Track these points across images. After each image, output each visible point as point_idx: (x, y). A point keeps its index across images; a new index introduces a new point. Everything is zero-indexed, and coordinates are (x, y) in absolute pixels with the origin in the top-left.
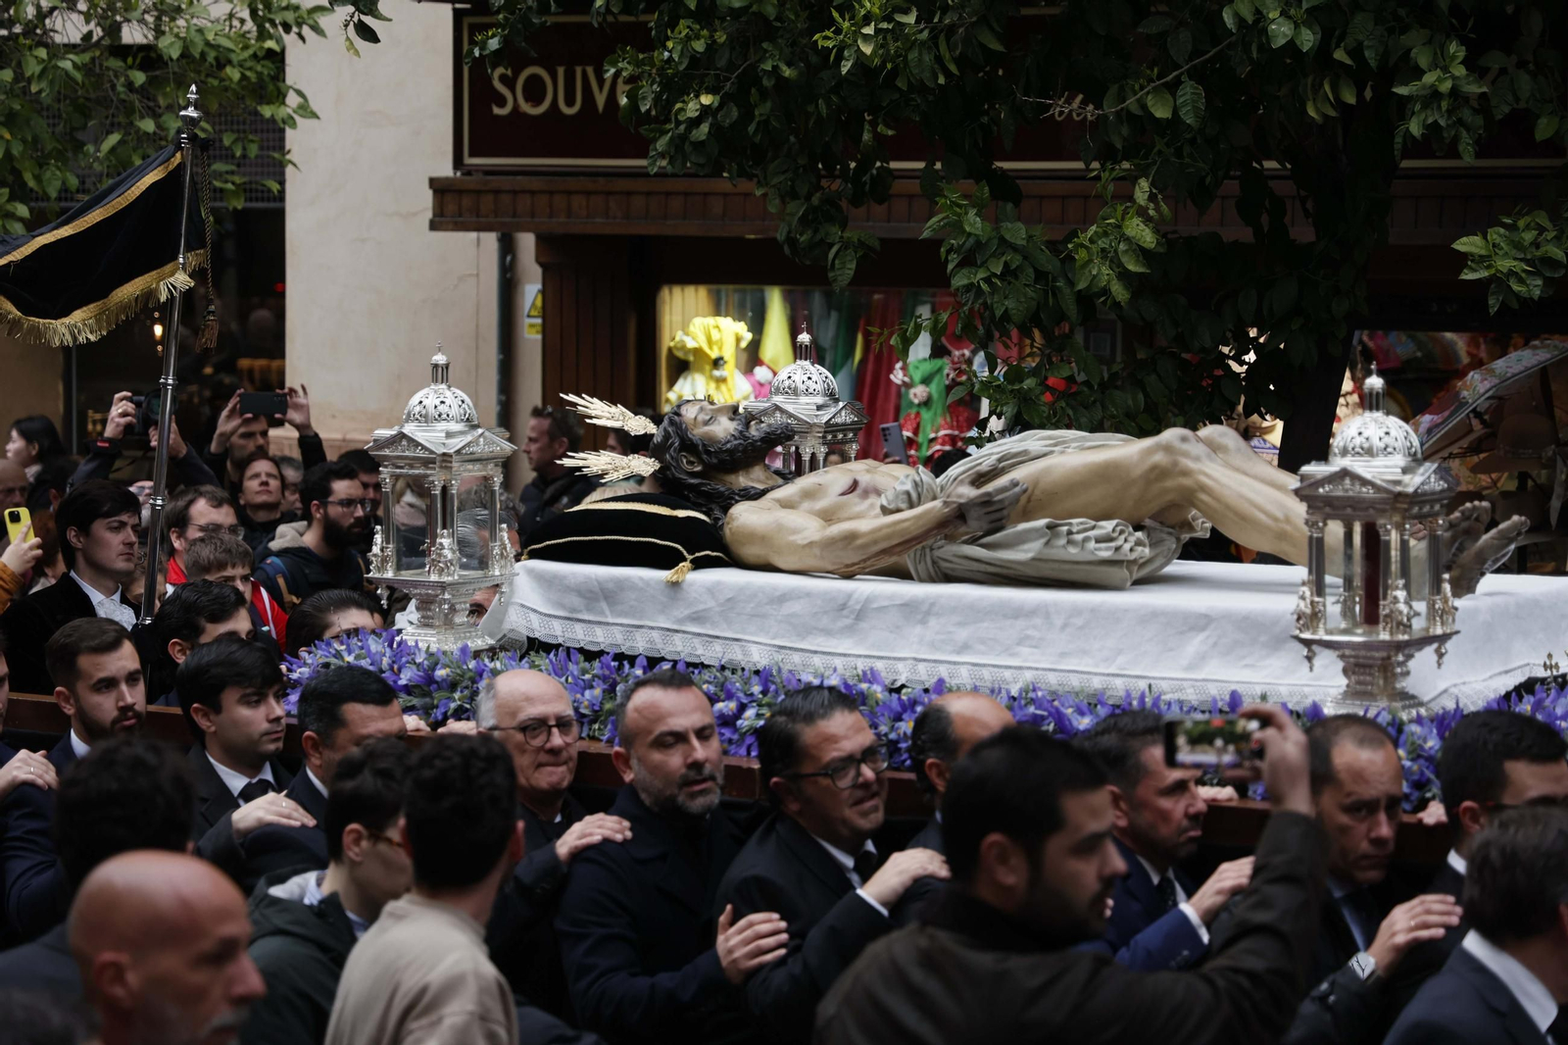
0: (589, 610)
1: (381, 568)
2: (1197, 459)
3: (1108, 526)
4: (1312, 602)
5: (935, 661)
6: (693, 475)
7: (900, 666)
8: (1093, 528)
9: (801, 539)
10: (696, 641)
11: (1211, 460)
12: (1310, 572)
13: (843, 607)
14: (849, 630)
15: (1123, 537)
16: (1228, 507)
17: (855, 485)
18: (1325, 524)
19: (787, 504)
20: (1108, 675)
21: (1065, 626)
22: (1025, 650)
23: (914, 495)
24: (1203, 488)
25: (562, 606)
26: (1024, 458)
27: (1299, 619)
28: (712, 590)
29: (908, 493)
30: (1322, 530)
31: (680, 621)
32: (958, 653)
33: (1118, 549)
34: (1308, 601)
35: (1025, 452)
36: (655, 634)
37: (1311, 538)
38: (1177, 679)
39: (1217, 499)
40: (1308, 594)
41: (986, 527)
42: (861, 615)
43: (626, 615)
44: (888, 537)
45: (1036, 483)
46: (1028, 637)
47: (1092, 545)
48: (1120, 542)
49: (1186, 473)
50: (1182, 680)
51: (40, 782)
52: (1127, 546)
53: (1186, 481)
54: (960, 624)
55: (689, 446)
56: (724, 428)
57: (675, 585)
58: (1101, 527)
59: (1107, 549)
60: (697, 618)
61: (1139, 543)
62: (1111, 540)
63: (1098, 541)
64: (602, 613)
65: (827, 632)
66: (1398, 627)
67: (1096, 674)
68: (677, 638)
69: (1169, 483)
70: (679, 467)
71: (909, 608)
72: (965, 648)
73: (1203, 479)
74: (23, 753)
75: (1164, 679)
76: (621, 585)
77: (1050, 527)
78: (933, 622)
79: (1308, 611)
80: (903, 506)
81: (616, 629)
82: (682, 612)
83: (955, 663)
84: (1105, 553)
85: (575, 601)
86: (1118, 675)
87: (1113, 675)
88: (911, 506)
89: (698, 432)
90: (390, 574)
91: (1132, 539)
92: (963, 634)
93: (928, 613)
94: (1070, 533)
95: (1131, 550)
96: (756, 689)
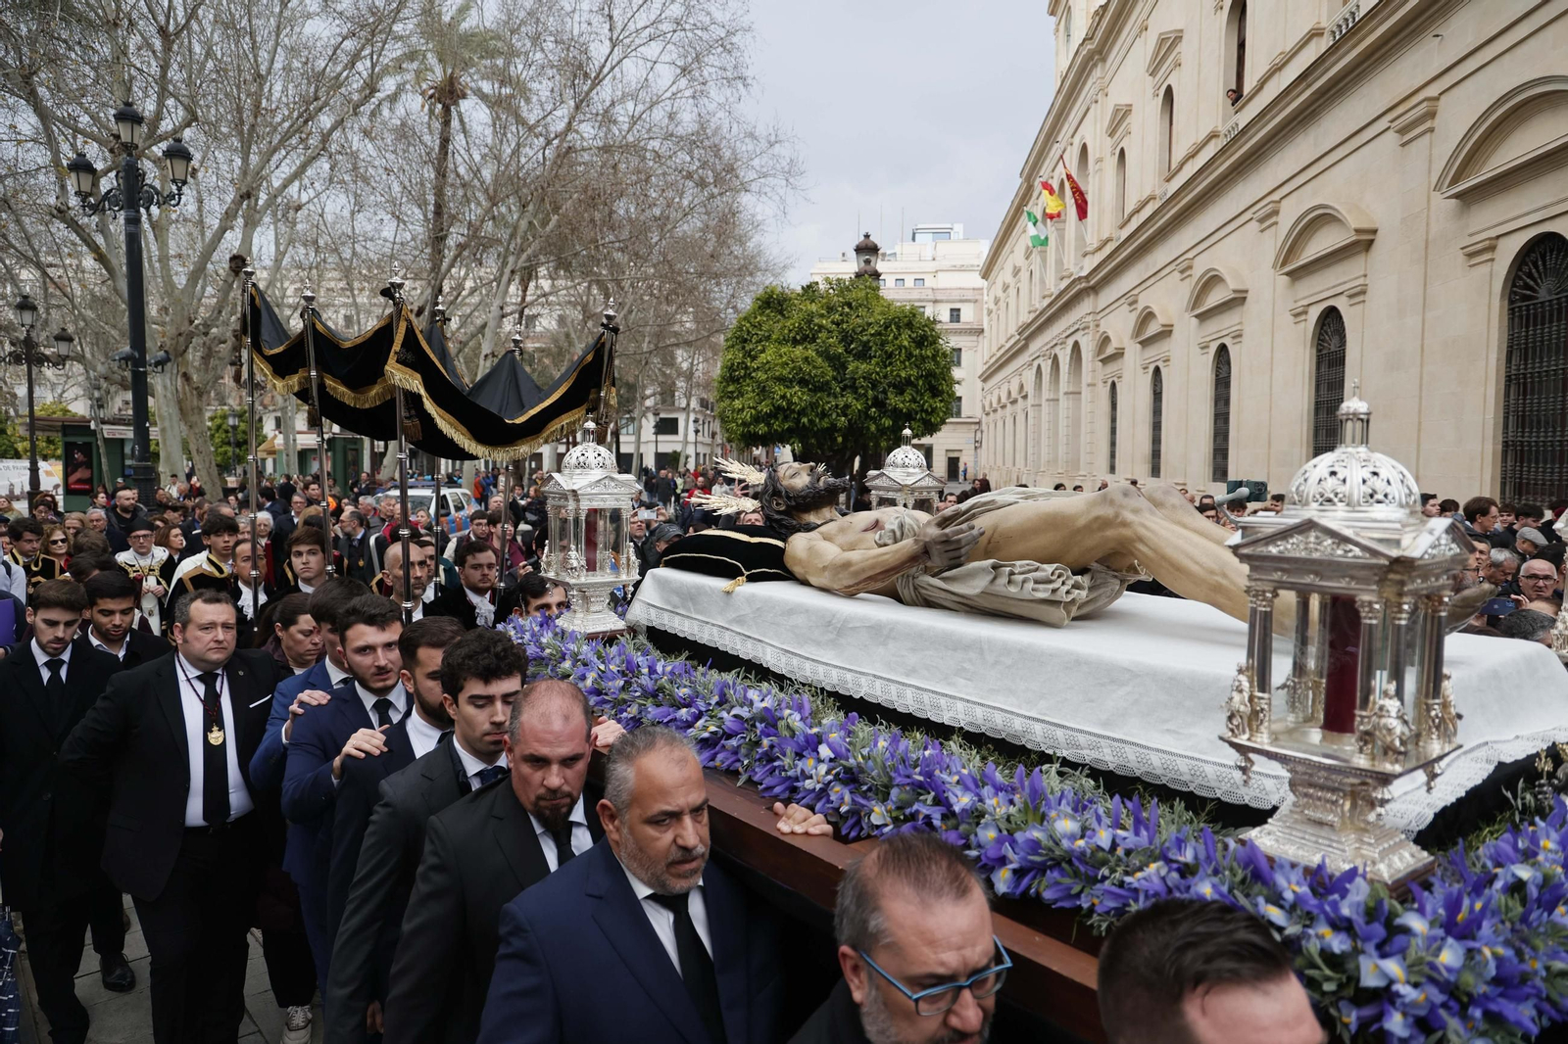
0: (682, 607)
2: (1136, 511)
3: (1049, 568)
4: (1251, 699)
5: (889, 680)
6: (777, 512)
7: (863, 680)
8: (1037, 570)
9: (826, 562)
10: (738, 638)
11: (1152, 513)
12: (1250, 654)
13: (829, 623)
14: (833, 644)
15: (1061, 580)
16: (1164, 557)
17: (875, 525)
18: (1276, 595)
19: (826, 538)
20: (1029, 718)
21: (996, 663)
22: (961, 681)
23: (898, 534)
24: (1141, 539)
25: (668, 602)
27: (1230, 718)
29: (893, 531)
30: (1271, 602)
31: (730, 622)
32: (907, 675)
33: (1054, 591)
34: (1246, 695)
35: (993, 502)
36: (715, 629)
37: (1254, 611)
38: (1095, 735)
39: (1155, 550)
40: (1246, 685)
41: (946, 563)
42: (840, 632)
43: (701, 612)
44: (872, 567)
45: (995, 529)
46: (964, 669)
47: (1030, 585)
48: (1057, 585)
49: (1125, 524)
50: (1099, 736)
52: (1065, 588)
53: (1126, 532)
54: (913, 650)
55: (779, 492)
56: (803, 482)
57: (732, 593)
58: (1044, 570)
59: (1045, 590)
60: (739, 621)
61: (1076, 586)
62: (1050, 582)
63: (1036, 582)
64: (689, 610)
65: (818, 643)
66: (1385, 753)
67: (1018, 715)
69: (1110, 533)
70: (770, 507)
71: (879, 632)
73: (1142, 531)
75: (1081, 731)
76: (700, 590)
77: (995, 567)
78: (894, 646)
79: (1245, 709)
80: (889, 542)
81: (695, 623)
82: (732, 615)
83: (903, 684)
84: (1043, 594)
85: (675, 599)
86: (1038, 720)
87: (1034, 719)
88: (896, 541)
89: (784, 483)
91: (1070, 582)
92: (913, 659)
93: (888, 636)
94: (1012, 573)
95: (1068, 592)
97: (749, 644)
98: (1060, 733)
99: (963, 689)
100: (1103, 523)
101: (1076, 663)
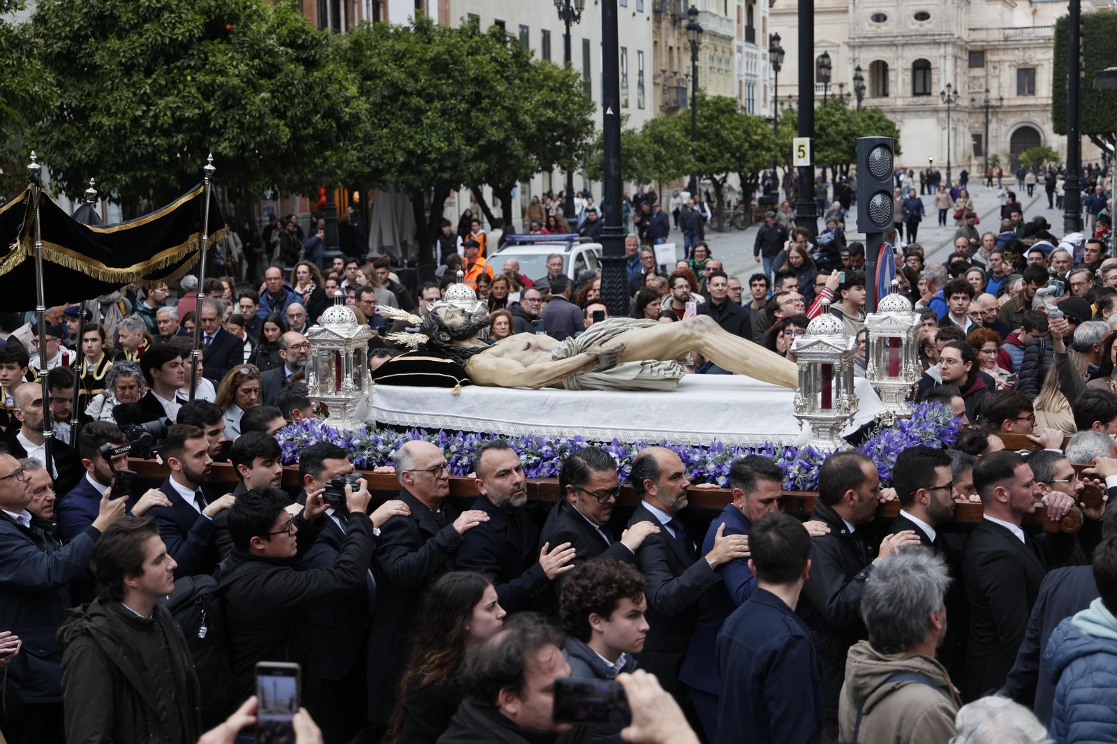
0: (411, 408)
1: (314, 392)
2: (702, 332)
3: (668, 362)
4: (803, 400)
6: (446, 342)
7: (574, 430)
8: (660, 364)
9: (513, 372)
10: (469, 421)
11: (707, 332)
13: (544, 404)
14: (551, 415)
15: (675, 368)
17: (529, 346)
19: (499, 355)
22: (638, 422)
24: (707, 345)
25: (396, 406)
26: (615, 333)
27: (797, 408)
28: (476, 398)
29: (566, 350)
31: (460, 412)
34: (801, 399)
36: (447, 419)
39: (715, 350)
40: (800, 396)
41: (608, 364)
42: (553, 407)
43: (431, 410)
45: (627, 344)
46: (639, 415)
47: (662, 372)
48: (674, 370)
51: (163, 504)
52: (678, 372)
53: (699, 342)
55: (443, 328)
56: (459, 320)
57: (456, 395)
58: (664, 364)
59: (669, 373)
60: (469, 410)
62: (670, 369)
63: (664, 370)
64: (418, 409)
65: (537, 416)
68: (458, 420)
69: (690, 343)
70: (439, 339)
71: (578, 404)
72: (608, 421)
73: (706, 341)
74: (151, 490)
76: (427, 396)
77: (641, 364)
78: (590, 410)
79: (802, 404)
80: (565, 356)
81: (426, 417)
82: (460, 408)
85: (402, 404)
89: (447, 322)
90: (317, 395)
91: (679, 369)
92: (607, 415)
93: (587, 406)
94: (651, 367)
95: (679, 374)
96: (523, 446)
97: (480, 423)
98: (699, 436)
99: (639, 425)
100: (688, 338)
101: (700, 405)
